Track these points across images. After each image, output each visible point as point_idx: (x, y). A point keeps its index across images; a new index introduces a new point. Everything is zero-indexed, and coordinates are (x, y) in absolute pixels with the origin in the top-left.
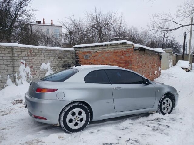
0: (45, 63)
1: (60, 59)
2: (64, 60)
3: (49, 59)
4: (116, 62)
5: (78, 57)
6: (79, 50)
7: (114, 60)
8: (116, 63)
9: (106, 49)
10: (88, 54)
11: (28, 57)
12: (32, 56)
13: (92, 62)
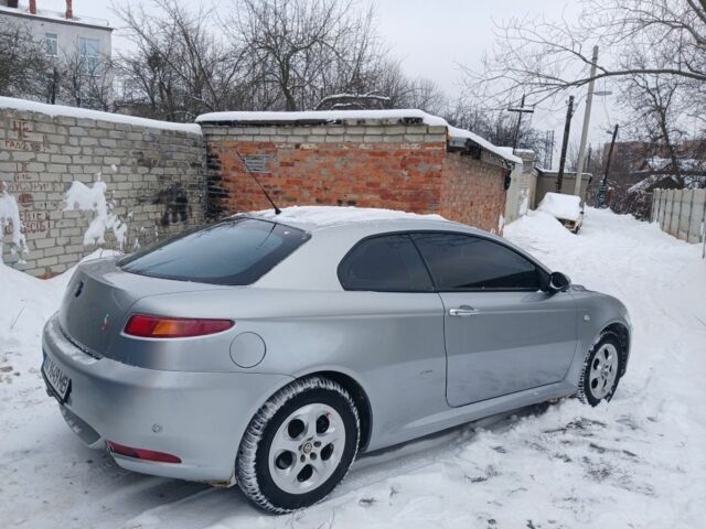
0: (85, 183)
1: (145, 165)
2: (160, 171)
3: (103, 164)
4: (375, 192)
5: (220, 162)
6: (223, 132)
7: (369, 184)
8: (377, 197)
9: (338, 138)
10: (261, 153)
11: (9, 151)
12: (25, 150)
13: (278, 189)
